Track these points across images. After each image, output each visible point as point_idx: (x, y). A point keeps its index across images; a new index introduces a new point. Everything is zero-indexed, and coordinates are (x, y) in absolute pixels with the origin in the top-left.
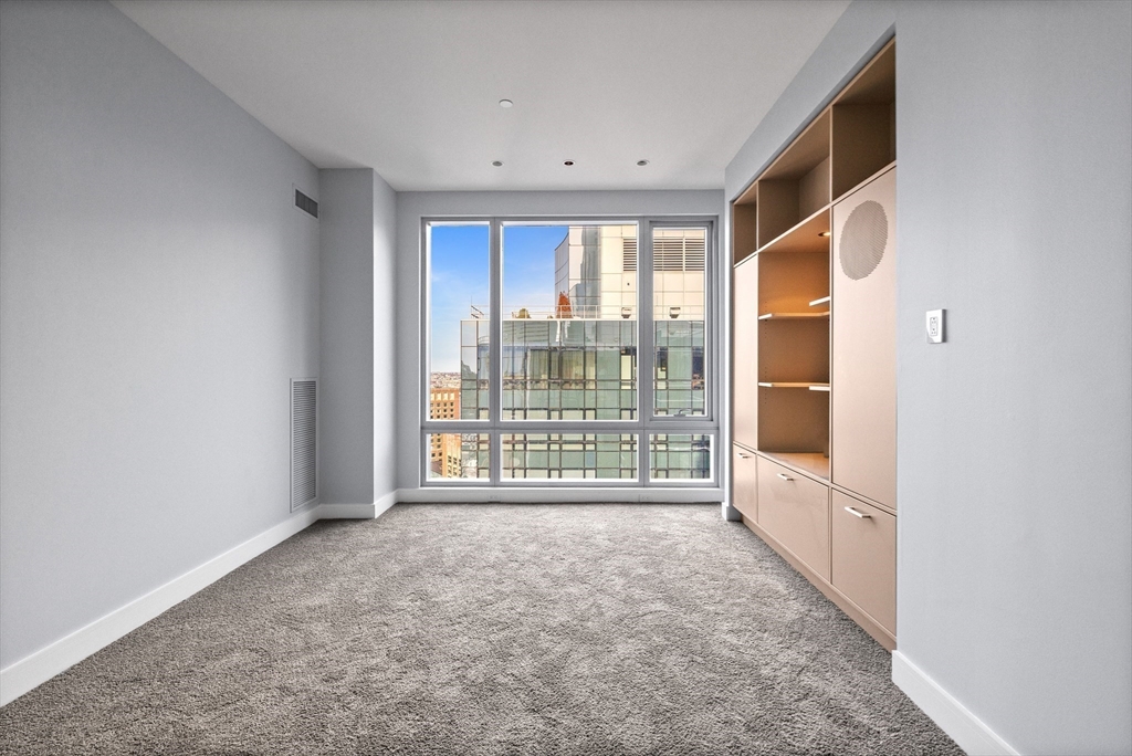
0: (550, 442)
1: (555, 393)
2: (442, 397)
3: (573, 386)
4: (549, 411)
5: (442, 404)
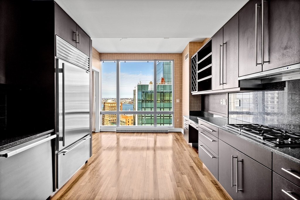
0: (161, 116)
1: (162, 104)
2: (114, 105)
3: (167, 102)
4: (161, 108)
5: (114, 107)
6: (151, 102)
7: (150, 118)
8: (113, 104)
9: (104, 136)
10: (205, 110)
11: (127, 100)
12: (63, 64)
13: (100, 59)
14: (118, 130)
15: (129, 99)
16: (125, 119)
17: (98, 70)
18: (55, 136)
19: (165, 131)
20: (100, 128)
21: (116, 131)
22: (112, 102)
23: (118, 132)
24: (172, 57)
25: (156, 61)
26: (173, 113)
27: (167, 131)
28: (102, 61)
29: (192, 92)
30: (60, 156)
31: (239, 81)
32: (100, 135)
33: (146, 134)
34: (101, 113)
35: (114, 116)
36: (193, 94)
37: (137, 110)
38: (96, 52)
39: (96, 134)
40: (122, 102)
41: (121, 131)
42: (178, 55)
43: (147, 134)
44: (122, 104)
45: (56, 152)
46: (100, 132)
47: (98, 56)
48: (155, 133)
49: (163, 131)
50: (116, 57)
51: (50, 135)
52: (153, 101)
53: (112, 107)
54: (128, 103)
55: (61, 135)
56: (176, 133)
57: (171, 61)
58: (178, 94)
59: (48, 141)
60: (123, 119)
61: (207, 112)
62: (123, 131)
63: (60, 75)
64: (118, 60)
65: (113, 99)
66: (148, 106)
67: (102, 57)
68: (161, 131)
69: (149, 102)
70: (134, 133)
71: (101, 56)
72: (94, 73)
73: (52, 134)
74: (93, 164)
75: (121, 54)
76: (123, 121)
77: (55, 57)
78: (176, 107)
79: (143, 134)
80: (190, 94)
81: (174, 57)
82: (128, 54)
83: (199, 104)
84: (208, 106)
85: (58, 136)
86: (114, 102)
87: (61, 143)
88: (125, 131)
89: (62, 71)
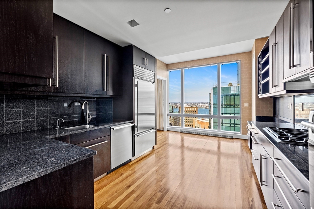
6: (230, 107)
7: (229, 125)
8: (188, 109)
9: (171, 135)
10: (276, 116)
11: (203, 105)
12: (137, 81)
13: (167, 69)
14: (182, 130)
15: (206, 104)
16: (201, 125)
17: (165, 79)
18: (133, 125)
19: (230, 137)
20: (167, 127)
21: (180, 131)
22: (187, 106)
23: (182, 132)
24: (238, 57)
25: (219, 64)
26: (241, 118)
27: (232, 137)
28: (169, 71)
29: (258, 95)
30: (136, 137)
31: (285, 83)
32: (167, 133)
33: (207, 137)
34: (168, 115)
35: (189, 121)
36: (260, 97)
37: (212, 114)
38: (164, 64)
39: (164, 132)
40: (198, 107)
41: (185, 131)
42: (247, 54)
43: (209, 137)
44: (197, 109)
45: (134, 134)
46: (168, 131)
47: (165, 67)
48: (217, 137)
49: (227, 136)
50: (180, 66)
51: (131, 123)
52: (232, 106)
53: (187, 111)
54: (204, 107)
55: (136, 125)
56: (243, 141)
57: (238, 62)
58: (246, 97)
59: (130, 126)
60: (198, 124)
61: (278, 117)
62: (186, 132)
63: (136, 88)
64: (182, 68)
65: (188, 103)
66: (227, 111)
67: (169, 68)
68: (225, 136)
69: (227, 107)
70: (196, 135)
71: (168, 66)
72: (163, 81)
73: (132, 123)
74: (157, 151)
75: (184, 62)
76: (197, 126)
77: (133, 78)
78: (244, 112)
79: (204, 137)
80: (257, 97)
81: (241, 57)
82: (191, 61)
83: (270, 108)
84: (279, 112)
85: (135, 125)
86: (189, 106)
87: (136, 129)
88: (188, 132)
89: (137, 85)
